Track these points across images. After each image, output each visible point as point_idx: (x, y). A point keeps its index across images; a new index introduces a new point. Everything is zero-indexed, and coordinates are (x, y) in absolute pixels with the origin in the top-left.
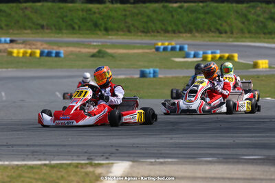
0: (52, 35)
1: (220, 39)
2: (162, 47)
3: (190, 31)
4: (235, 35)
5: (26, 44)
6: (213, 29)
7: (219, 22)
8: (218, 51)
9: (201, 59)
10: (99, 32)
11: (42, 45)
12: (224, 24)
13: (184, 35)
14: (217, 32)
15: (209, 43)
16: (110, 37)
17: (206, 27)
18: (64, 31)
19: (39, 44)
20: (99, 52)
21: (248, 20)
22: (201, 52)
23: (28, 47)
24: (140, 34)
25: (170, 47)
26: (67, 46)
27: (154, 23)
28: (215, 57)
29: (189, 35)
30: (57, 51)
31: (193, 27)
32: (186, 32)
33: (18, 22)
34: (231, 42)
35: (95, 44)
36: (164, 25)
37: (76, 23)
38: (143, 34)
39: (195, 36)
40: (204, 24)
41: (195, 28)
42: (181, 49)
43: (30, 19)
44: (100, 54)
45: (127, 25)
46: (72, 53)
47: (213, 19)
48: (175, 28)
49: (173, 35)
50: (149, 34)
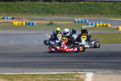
0: (29, 15)
1: (102, 17)
2: (77, 21)
3: (89, 14)
4: (108, 16)
5: (19, 20)
6: (98, 13)
7: (101, 10)
8: (101, 23)
9: (94, 26)
10: (50, 15)
11: (25, 20)
12: (103, 11)
13: (86, 16)
14: (100, 14)
15: (97, 19)
16: (54, 16)
17: (95, 12)
18: (35, 14)
19: (24, 19)
20: (51, 23)
21: (114, 9)
22: (94, 23)
23: (20, 21)
24: (67, 15)
25: (80, 21)
26: (37, 21)
27: (73, 11)
28: (100, 25)
29: (88, 16)
30: (33, 22)
31: (90, 12)
32: (87, 14)
33: (15, 10)
34: (106, 18)
35: (48, 19)
36: (77, 11)
37: (40, 11)
38: (68, 15)
39: (91, 16)
40: (95, 11)
41: (91, 12)
42: (85, 22)
43: (20, 9)
44: (51, 24)
45: (62, 11)
46: (39, 24)
47: (98, 9)
48: (82, 12)
49: (81, 16)
50: (71, 15)
